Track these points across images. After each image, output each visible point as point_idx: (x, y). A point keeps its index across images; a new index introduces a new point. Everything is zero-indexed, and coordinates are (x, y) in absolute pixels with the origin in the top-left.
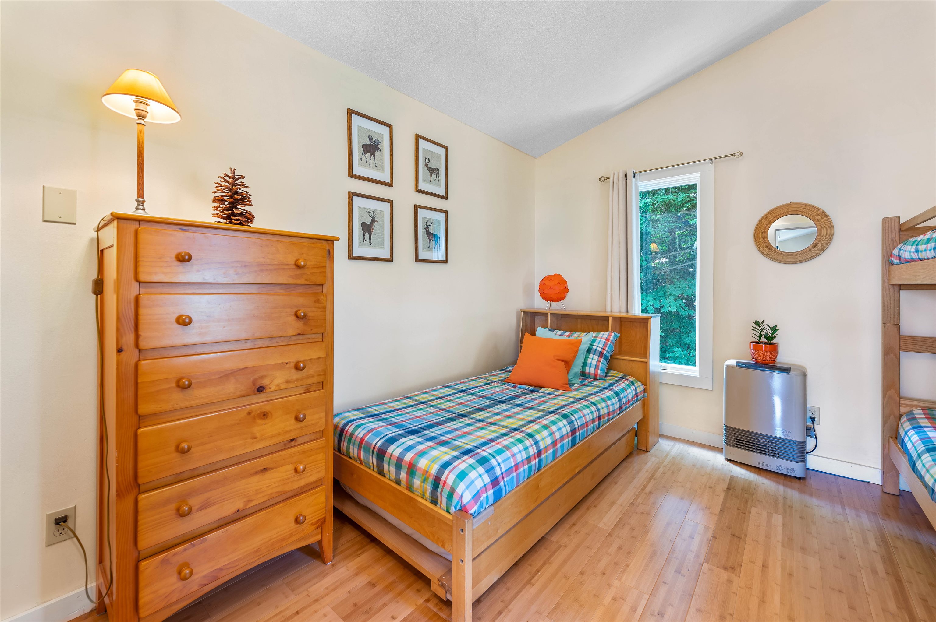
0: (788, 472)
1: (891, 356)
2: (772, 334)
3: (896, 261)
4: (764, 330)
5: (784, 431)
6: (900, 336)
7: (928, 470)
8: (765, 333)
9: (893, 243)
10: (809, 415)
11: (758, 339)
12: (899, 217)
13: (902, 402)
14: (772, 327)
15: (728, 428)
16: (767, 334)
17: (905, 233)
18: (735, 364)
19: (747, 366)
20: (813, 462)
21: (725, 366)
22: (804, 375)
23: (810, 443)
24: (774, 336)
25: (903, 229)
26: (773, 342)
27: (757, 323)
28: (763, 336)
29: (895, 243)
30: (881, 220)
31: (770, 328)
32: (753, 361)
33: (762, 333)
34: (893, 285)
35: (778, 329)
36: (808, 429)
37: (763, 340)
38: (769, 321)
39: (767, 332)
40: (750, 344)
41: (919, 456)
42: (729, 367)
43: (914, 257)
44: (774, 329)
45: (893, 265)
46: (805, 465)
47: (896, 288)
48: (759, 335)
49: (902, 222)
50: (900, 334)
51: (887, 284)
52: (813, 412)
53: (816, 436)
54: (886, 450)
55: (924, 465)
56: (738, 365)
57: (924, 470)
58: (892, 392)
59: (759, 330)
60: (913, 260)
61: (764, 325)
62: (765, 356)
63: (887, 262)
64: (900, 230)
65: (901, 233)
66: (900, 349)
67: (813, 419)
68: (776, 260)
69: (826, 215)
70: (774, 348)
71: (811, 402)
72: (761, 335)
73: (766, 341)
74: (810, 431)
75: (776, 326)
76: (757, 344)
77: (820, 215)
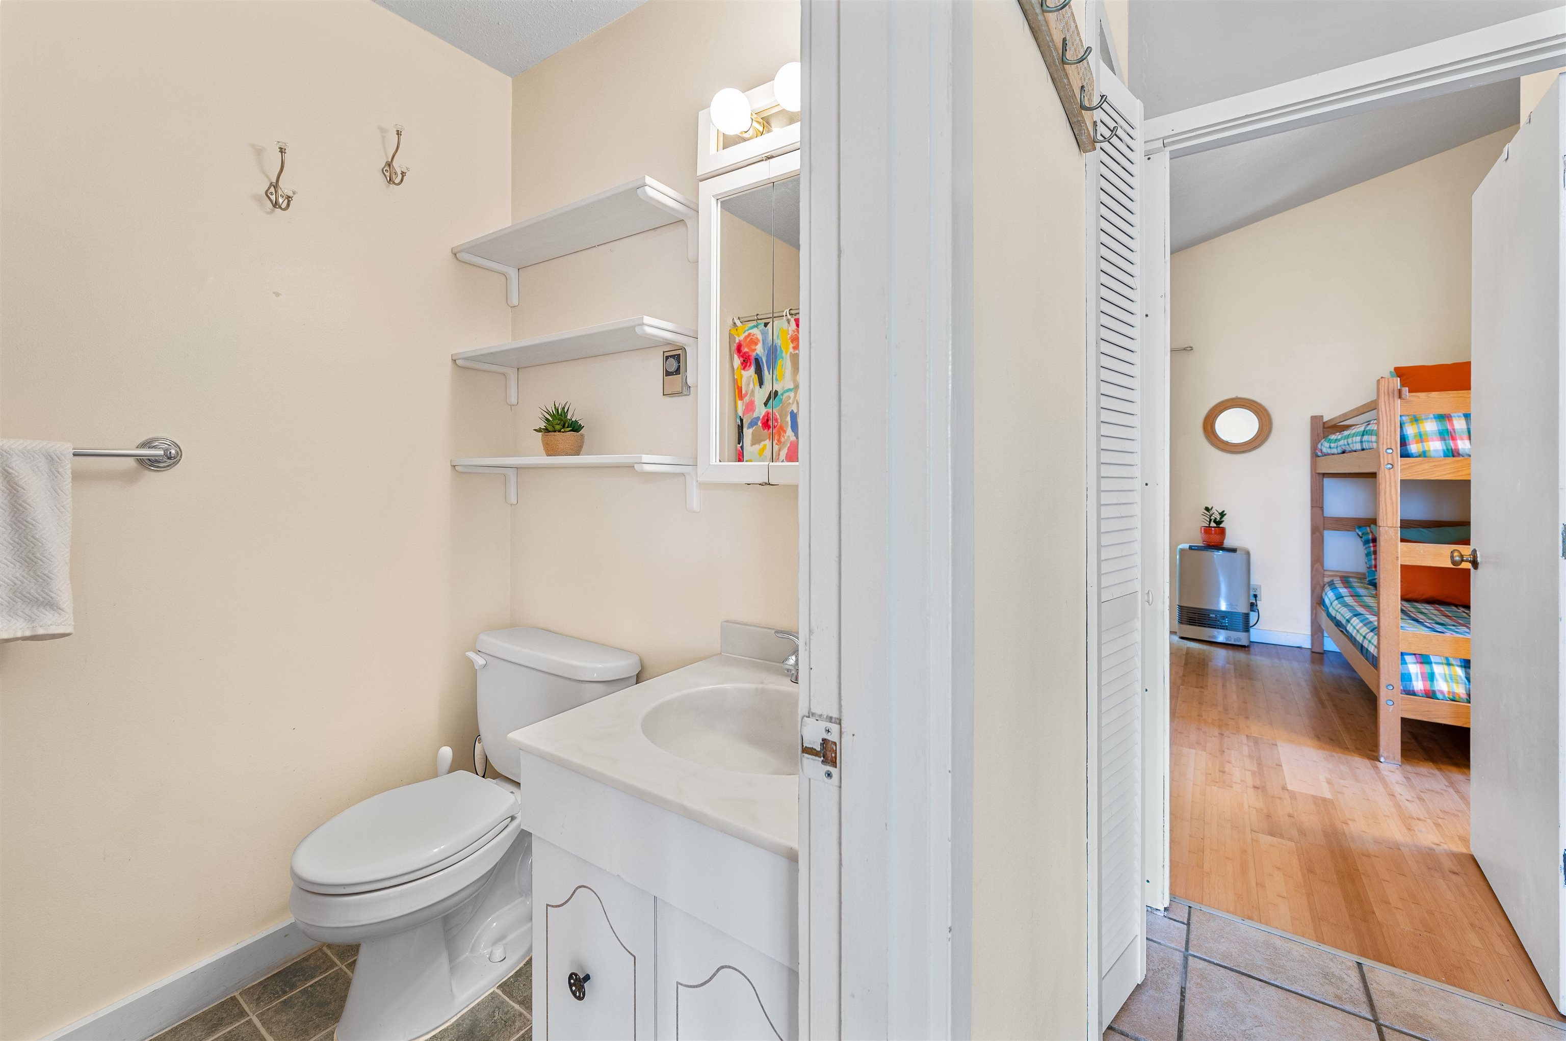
0: (1235, 641)
1: (1317, 534)
2: (1221, 518)
3: (1319, 454)
4: (1213, 515)
5: (1230, 604)
6: (1324, 517)
7: (1358, 631)
8: (1214, 518)
9: (1318, 438)
10: (1252, 593)
11: (1208, 523)
12: (1322, 416)
13: (1326, 573)
14: (1220, 512)
15: (1181, 608)
16: (1216, 519)
17: (1328, 430)
18: (1188, 548)
19: (1199, 548)
20: (1256, 635)
21: (1178, 550)
22: (1248, 554)
23: (1253, 617)
24: (1222, 520)
25: (1326, 426)
26: (1221, 526)
27: (1207, 509)
28: (1213, 520)
29: (1320, 439)
30: (1310, 418)
31: (1219, 513)
32: (1203, 544)
33: (1212, 518)
34: (1319, 473)
35: (1225, 514)
36: (1252, 605)
37: (1213, 524)
38: (1217, 508)
39: (1216, 517)
40: (1201, 529)
41: (1348, 621)
42: (1182, 551)
43: (1329, 452)
44: (1222, 514)
45: (1319, 457)
46: (1249, 638)
47: (1321, 476)
48: (1208, 520)
49: (1325, 420)
50: (1325, 516)
51: (1314, 473)
52: (1255, 590)
53: (1258, 610)
54: (1314, 616)
55: (1354, 628)
56: (1191, 548)
57: (1355, 631)
58: (1317, 565)
59: (1208, 515)
60: (1328, 454)
61: (1214, 511)
62: (1215, 538)
63: (1314, 454)
64: (1324, 427)
65: (1325, 430)
66: (1324, 529)
67: (1255, 596)
68: (1223, 450)
69: (1266, 410)
70: (1222, 532)
71: (1255, 580)
72: (1211, 520)
73: (1215, 525)
74: (1253, 606)
75: (1224, 511)
76: (1207, 530)
77: (1261, 409)
